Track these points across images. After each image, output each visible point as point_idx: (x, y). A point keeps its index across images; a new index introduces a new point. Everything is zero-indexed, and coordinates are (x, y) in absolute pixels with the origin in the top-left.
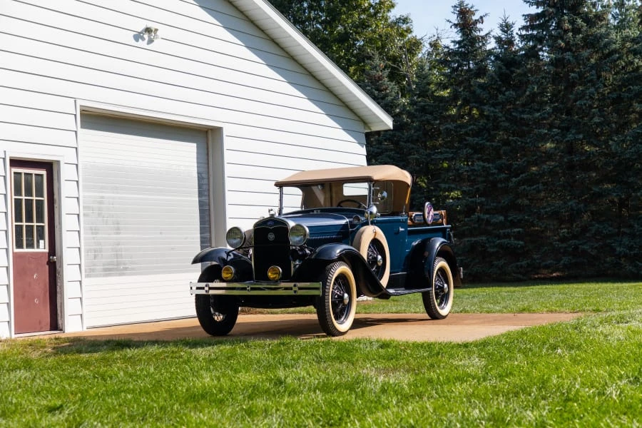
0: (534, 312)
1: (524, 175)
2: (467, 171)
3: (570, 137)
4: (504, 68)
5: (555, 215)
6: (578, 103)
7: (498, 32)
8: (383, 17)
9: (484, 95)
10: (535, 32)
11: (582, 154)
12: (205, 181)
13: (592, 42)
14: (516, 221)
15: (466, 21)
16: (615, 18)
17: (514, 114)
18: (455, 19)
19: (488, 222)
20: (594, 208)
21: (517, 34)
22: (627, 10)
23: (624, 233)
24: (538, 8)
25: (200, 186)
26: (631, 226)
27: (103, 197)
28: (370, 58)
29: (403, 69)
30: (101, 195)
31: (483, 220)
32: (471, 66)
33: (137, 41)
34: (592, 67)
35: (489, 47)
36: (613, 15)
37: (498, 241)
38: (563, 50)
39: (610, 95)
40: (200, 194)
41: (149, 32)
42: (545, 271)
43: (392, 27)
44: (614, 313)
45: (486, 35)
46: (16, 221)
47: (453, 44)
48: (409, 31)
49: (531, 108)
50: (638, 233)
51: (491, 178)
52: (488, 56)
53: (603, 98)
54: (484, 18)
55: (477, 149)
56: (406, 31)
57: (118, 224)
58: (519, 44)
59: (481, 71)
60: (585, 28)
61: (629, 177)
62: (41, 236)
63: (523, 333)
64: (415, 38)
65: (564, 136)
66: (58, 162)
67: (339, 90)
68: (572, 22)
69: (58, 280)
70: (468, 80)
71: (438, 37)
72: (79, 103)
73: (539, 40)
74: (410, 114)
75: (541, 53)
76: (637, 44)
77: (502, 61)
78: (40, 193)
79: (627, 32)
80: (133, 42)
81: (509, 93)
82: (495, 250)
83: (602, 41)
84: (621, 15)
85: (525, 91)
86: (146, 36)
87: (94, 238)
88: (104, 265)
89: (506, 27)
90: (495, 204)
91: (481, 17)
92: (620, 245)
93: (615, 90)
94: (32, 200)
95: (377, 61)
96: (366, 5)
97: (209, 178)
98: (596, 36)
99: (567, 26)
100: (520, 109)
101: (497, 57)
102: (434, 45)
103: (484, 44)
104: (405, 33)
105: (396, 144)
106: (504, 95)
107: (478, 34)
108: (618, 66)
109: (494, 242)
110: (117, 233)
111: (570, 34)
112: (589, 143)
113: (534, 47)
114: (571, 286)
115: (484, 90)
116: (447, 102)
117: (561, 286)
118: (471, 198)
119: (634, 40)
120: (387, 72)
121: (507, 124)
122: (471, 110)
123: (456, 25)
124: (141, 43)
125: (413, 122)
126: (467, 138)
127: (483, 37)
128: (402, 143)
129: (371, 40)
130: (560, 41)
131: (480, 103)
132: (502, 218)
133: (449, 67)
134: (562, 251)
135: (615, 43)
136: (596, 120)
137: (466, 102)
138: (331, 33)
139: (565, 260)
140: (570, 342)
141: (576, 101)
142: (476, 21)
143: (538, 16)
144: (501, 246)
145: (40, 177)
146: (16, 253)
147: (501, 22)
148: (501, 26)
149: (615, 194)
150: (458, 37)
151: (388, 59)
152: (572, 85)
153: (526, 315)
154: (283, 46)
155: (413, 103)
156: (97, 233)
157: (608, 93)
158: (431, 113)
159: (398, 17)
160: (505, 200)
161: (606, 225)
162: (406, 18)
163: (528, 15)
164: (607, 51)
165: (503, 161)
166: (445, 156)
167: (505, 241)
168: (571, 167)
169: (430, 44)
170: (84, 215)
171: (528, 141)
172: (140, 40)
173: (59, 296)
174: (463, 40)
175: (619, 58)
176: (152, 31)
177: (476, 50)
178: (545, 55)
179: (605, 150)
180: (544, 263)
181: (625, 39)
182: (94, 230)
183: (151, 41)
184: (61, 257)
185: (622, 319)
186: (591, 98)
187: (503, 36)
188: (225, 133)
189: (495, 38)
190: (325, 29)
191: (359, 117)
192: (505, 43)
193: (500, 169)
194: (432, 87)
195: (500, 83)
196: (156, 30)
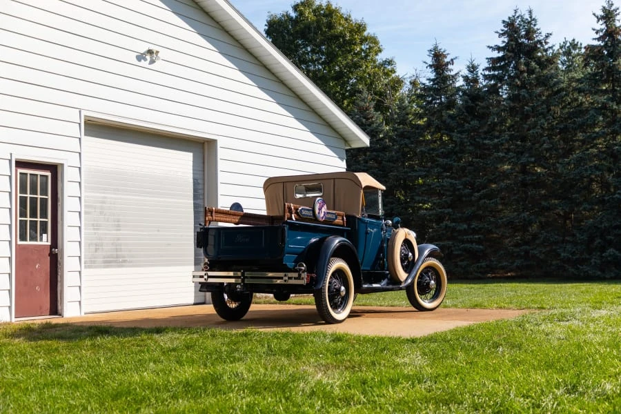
0: (485, 308)
1: (485, 191)
2: (438, 187)
3: (523, 160)
4: (470, 101)
5: (510, 223)
6: (531, 132)
7: (465, 72)
8: (372, 59)
9: (453, 124)
10: (496, 73)
11: (533, 174)
12: (201, 187)
13: (543, 81)
14: (477, 229)
15: (439, 62)
16: (563, 64)
17: (477, 140)
18: (430, 61)
19: (454, 229)
20: (543, 220)
21: (481, 74)
22: (573, 57)
23: (568, 241)
24: (499, 52)
25: (195, 190)
26: (574, 235)
27: (105, 198)
28: (360, 92)
29: (387, 102)
30: (103, 195)
31: (450, 227)
32: (443, 100)
33: (140, 61)
34: (543, 102)
35: (457, 85)
36: (561, 62)
37: (462, 246)
38: (520, 88)
39: (558, 126)
40: (195, 197)
41: (150, 53)
42: (501, 271)
43: (379, 68)
44: (556, 311)
45: (456, 74)
46: (21, 216)
47: (428, 81)
48: (393, 71)
49: (492, 135)
50: (579, 241)
51: (457, 193)
52: (457, 91)
53: (552, 128)
54: (454, 61)
55: (447, 168)
56: (391, 71)
57: (118, 222)
58: (482, 82)
59: (451, 104)
60: (537, 70)
61: (573, 194)
62: (44, 231)
63: (470, 329)
64: (398, 77)
65: (519, 159)
66: (62, 165)
67: (322, 111)
68: (527, 64)
69: (59, 271)
70: (440, 111)
71: (417, 77)
72: (84, 113)
73: (499, 79)
74: (391, 139)
75: (500, 90)
76: (581, 83)
77: (468, 96)
78: (44, 192)
79: (573, 74)
80: (135, 62)
81: (475, 123)
82: (460, 252)
83: (552, 80)
84: (569, 61)
85: (488, 122)
86: (148, 57)
87: (95, 233)
88: (104, 257)
89: (473, 68)
90: (460, 215)
91: (452, 60)
92: (564, 251)
93: (562, 121)
94: (37, 198)
95: (365, 94)
96: (358, 49)
97: (204, 184)
98: (547, 77)
99: (523, 67)
100: (483, 136)
101: (464, 93)
102: (413, 83)
103: (453, 82)
104: (390, 73)
105: (380, 163)
106: (470, 124)
107: (449, 73)
108: (564, 101)
109: (458, 246)
110: (117, 230)
111: (526, 74)
112: (539, 166)
113: (495, 85)
114: (521, 285)
115: (453, 120)
116: (422, 129)
117: (514, 284)
118: (440, 209)
119: (578, 81)
120: (373, 103)
121: (471, 148)
122: (442, 136)
123: (431, 66)
124: (143, 63)
125: (393, 145)
126: (438, 159)
127: (453, 76)
128: (384, 162)
129: (361, 78)
130: (517, 80)
131: (449, 130)
132: (465, 226)
133: (425, 101)
134: (515, 254)
135: (563, 83)
136: (545, 146)
137: (438, 129)
138: (330, 71)
139: (518, 262)
140: (512, 340)
141: (529, 130)
142: (448, 63)
143: (499, 59)
144: (465, 250)
145: (45, 178)
146: (19, 245)
147: (468, 64)
148: (468, 67)
149: (560, 208)
150: (432, 76)
151: (376, 94)
152: (526, 117)
153: (477, 310)
154: (274, 71)
155: (395, 130)
156: (97, 229)
157: (557, 124)
158: (409, 138)
159: (384, 60)
160: (468, 211)
161: (553, 234)
162: (391, 61)
163: (491, 58)
164: (556, 89)
165: (468, 179)
166: (420, 173)
167: (468, 245)
168: (524, 184)
169: (410, 82)
170: (86, 213)
171: (489, 162)
172: (142, 60)
173: (59, 284)
174: (437, 78)
175: (566, 95)
176: (153, 53)
177: (447, 87)
178: (504, 92)
179: (553, 172)
180: (500, 265)
181: (571, 80)
182: (96, 227)
183: (152, 62)
184: (62, 250)
185: (562, 318)
186: (542, 128)
187: (470, 76)
188: (219, 144)
189: (463, 77)
190: (324, 69)
191: (340, 135)
192: (471, 81)
193: (465, 185)
194: (411, 117)
195: (465, 114)
196: (157, 52)
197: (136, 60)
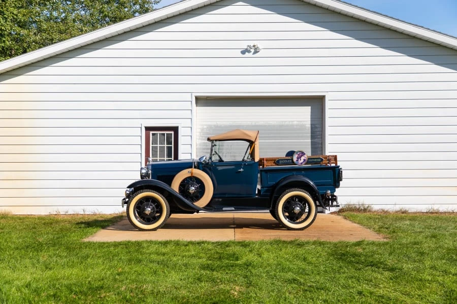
25: (313, 133)
33: (244, 54)
66: (178, 127)
72: (194, 95)
86: (253, 50)
94: (164, 146)
97: (322, 127)
124: (247, 54)
145: (170, 135)
172: (247, 53)
183: (256, 52)
188: (327, 98)
197: (241, 54)
